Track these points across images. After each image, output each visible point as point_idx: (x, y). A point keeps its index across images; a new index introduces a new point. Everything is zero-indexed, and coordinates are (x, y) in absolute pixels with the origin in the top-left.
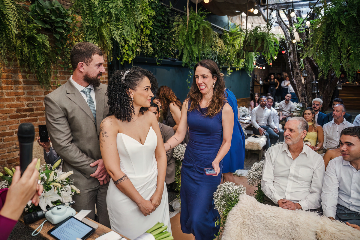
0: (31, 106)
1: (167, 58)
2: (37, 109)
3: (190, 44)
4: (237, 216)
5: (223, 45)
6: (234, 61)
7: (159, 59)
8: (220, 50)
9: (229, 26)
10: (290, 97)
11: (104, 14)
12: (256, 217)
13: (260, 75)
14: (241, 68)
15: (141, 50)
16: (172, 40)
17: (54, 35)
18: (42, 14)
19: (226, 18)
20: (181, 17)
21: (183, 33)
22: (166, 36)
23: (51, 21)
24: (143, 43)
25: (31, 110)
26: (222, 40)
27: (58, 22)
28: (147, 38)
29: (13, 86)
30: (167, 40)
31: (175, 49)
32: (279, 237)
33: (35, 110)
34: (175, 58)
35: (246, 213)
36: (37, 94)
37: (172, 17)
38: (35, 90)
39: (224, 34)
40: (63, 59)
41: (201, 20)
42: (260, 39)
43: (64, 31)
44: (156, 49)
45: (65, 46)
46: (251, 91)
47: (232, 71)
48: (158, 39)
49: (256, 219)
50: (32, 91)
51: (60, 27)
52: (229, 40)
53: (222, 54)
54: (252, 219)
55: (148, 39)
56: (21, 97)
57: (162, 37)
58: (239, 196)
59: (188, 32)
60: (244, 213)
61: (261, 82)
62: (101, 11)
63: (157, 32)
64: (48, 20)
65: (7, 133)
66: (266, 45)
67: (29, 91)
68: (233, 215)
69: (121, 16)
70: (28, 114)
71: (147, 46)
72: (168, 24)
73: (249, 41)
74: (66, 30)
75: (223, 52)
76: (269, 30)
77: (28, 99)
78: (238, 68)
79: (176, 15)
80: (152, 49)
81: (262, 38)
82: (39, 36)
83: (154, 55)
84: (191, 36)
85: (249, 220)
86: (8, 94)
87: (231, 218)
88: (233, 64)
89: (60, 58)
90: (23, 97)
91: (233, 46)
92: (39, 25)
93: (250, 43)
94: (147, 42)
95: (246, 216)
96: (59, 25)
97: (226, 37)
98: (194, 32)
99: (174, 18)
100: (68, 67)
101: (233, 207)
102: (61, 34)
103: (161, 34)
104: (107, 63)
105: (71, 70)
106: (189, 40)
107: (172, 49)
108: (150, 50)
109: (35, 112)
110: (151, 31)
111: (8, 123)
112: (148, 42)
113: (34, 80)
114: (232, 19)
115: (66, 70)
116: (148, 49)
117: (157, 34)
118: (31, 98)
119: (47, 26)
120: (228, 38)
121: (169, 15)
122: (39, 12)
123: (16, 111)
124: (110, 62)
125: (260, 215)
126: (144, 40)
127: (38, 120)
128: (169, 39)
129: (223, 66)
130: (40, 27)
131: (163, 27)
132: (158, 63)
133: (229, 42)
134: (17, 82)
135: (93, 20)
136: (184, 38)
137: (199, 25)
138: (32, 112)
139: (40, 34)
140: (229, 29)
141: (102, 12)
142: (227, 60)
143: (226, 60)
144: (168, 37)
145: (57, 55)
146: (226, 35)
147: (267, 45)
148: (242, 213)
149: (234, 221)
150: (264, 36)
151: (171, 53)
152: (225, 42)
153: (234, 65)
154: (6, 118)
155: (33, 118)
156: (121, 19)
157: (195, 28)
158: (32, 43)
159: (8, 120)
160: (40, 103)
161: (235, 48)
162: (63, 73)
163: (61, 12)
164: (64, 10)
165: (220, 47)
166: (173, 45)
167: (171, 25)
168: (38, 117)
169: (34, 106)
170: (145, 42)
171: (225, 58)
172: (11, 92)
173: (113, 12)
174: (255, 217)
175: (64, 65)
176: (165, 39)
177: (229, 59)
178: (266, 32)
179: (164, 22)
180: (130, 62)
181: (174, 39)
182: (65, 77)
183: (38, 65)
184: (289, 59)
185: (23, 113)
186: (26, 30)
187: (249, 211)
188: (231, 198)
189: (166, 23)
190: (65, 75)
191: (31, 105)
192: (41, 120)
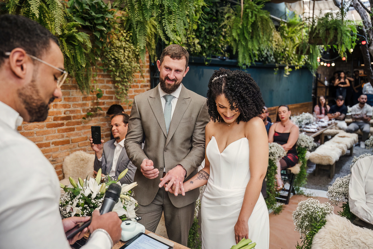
0: (68, 114)
1: (215, 57)
2: (74, 117)
3: (245, 39)
4: (327, 241)
5: (281, 39)
6: (293, 58)
7: (208, 58)
8: (277, 45)
9: (287, 15)
10: (365, 99)
11: (155, 7)
12: (352, 243)
13: (324, 74)
14: (301, 66)
15: (188, 48)
16: (222, 34)
17: (94, 33)
18: (81, 11)
19: (282, 6)
20: (232, 8)
21: (237, 26)
22: (215, 31)
23: (90, 18)
24: (189, 40)
25: (68, 118)
26: (279, 33)
27: (98, 19)
28: (194, 33)
30: (216, 36)
31: (225, 46)
33: (72, 118)
34: (224, 56)
35: (338, 237)
36: (74, 100)
37: (221, 8)
38: (72, 95)
39: (281, 26)
40: (103, 60)
41: (258, 10)
42: (333, 28)
43: (104, 29)
44: (204, 46)
45: (105, 45)
46: (313, 94)
47: (290, 70)
48: (206, 34)
49: (353, 245)
50: (69, 97)
51: (99, 24)
52: (286, 32)
53: (279, 49)
54: (347, 245)
55: (195, 35)
56: (58, 103)
57: (210, 32)
58: (326, 216)
59: (243, 25)
60: (336, 237)
61: (326, 83)
62: (152, 3)
63: (204, 26)
64: (88, 16)
65: (43, 143)
66: (340, 36)
67: (66, 97)
68: (321, 238)
69: (174, 8)
70: (65, 122)
71: (194, 43)
72: (217, 16)
73: (317, 31)
74: (107, 26)
75: (279, 47)
76: (343, 16)
77: (65, 106)
78: (297, 66)
79: (226, 6)
80: (199, 46)
81: (334, 27)
82: (80, 35)
83: (201, 53)
84: (247, 29)
85: (342, 246)
87: (318, 243)
88: (291, 62)
89: (99, 59)
90: (61, 104)
91: (292, 39)
92: (79, 22)
93: (318, 34)
94: (193, 38)
95: (338, 241)
96: (100, 22)
97: (283, 29)
98: (250, 24)
99: (223, 9)
100: (108, 69)
101: (319, 229)
102: (101, 31)
103: (209, 28)
104: (149, 64)
105: (111, 72)
106: (244, 34)
107: (222, 46)
108: (198, 48)
109: (73, 120)
110: (198, 25)
111: (44, 133)
112: (195, 39)
113: (71, 84)
114: (290, 7)
115: (106, 73)
116: (195, 46)
117: (205, 29)
118: (68, 105)
119: (87, 24)
120: (286, 30)
121: (218, 5)
122: (77, 8)
123: (53, 119)
124: (153, 61)
125: (358, 241)
126: (190, 36)
127: (76, 129)
128: (218, 34)
129: (280, 64)
130: (81, 24)
131: (211, 20)
132: (206, 63)
133: (286, 35)
135: (143, 15)
136: (239, 32)
137: (256, 15)
138: (70, 121)
139: (80, 33)
140: (287, 19)
141: (153, 5)
142: (285, 56)
143: (283, 57)
144: (217, 32)
145: (96, 55)
146: (282, 27)
147: (342, 35)
148: (333, 238)
149: (323, 246)
150: (337, 25)
151: (220, 51)
152: (282, 35)
153: (293, 62)
154: (42, 127)
155: (70, 127)
156: (174, 12)
157: (251, 20)
158: (71, 43)
159: (45, 129)
160: (77, 110)
161: (294, 42)
162: (102, 76)
163: (101, 7)
164: (104, 4)
165: (276, 42)
166: (222, 41)
167: (220, 18)
168: (76, 126)
169: (72, 113)
170: (191, 38)
171: (282, 55)
173: (166, 3)
174: (350, 243)
175: (103, 67)
176: (213, 34)
177: (287, 55)
178: (340, 18)
179: (212, 14)
181: (223, 34)
182: (104, 80)
183: (78, 67)
184: (368, 51)
185: (60, 122)
186: (65, 29)
187: (342, 235)
188: (315, 219)
189: (214, 15)
190: (104, 79)
191: (68, 112)
192: (79, 129)
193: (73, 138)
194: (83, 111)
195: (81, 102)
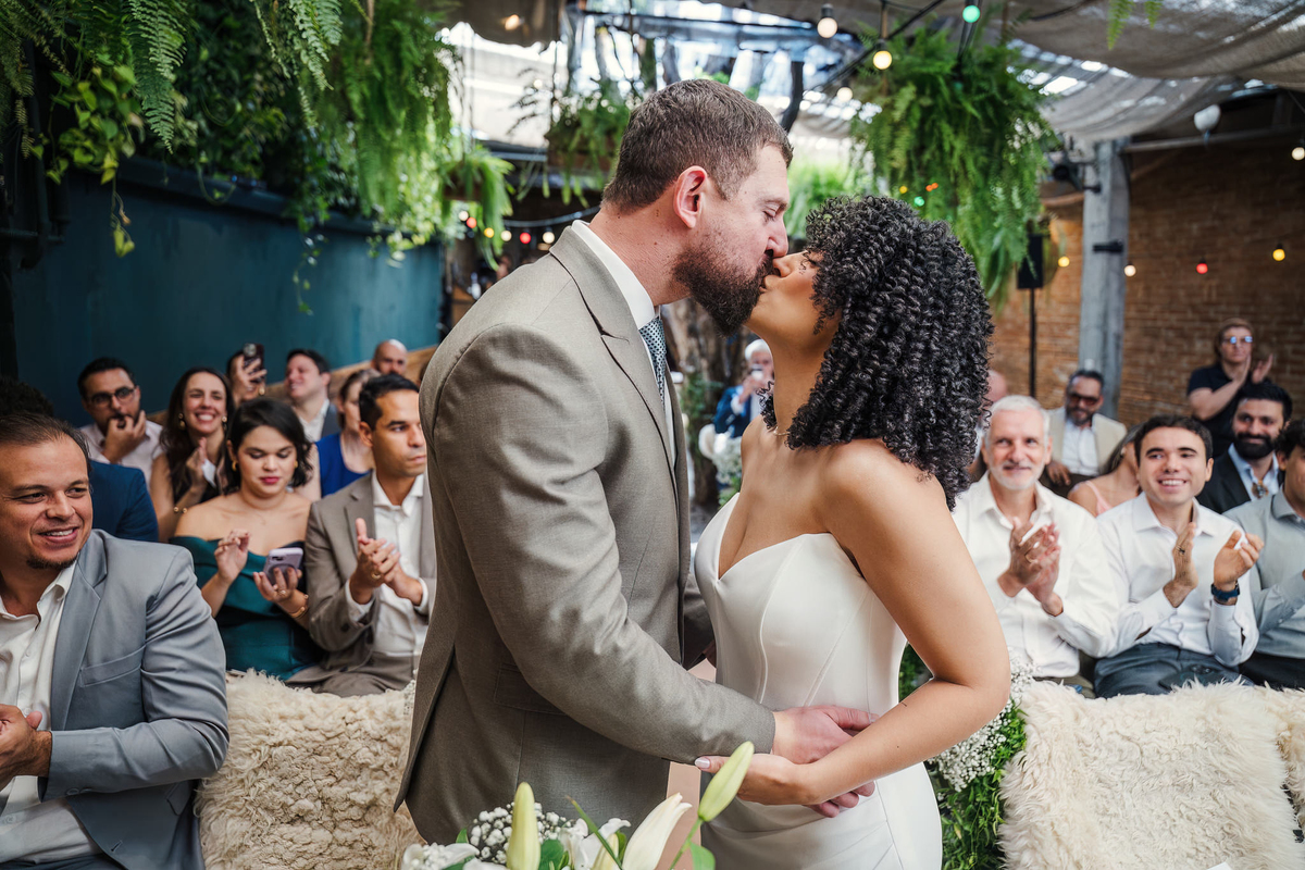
32: (1182, 791)
47: (405, 244)
73: (584, 133)
93: (585, 141)
132: (217, 195)
136: (367, 91)
180: (108, 177)
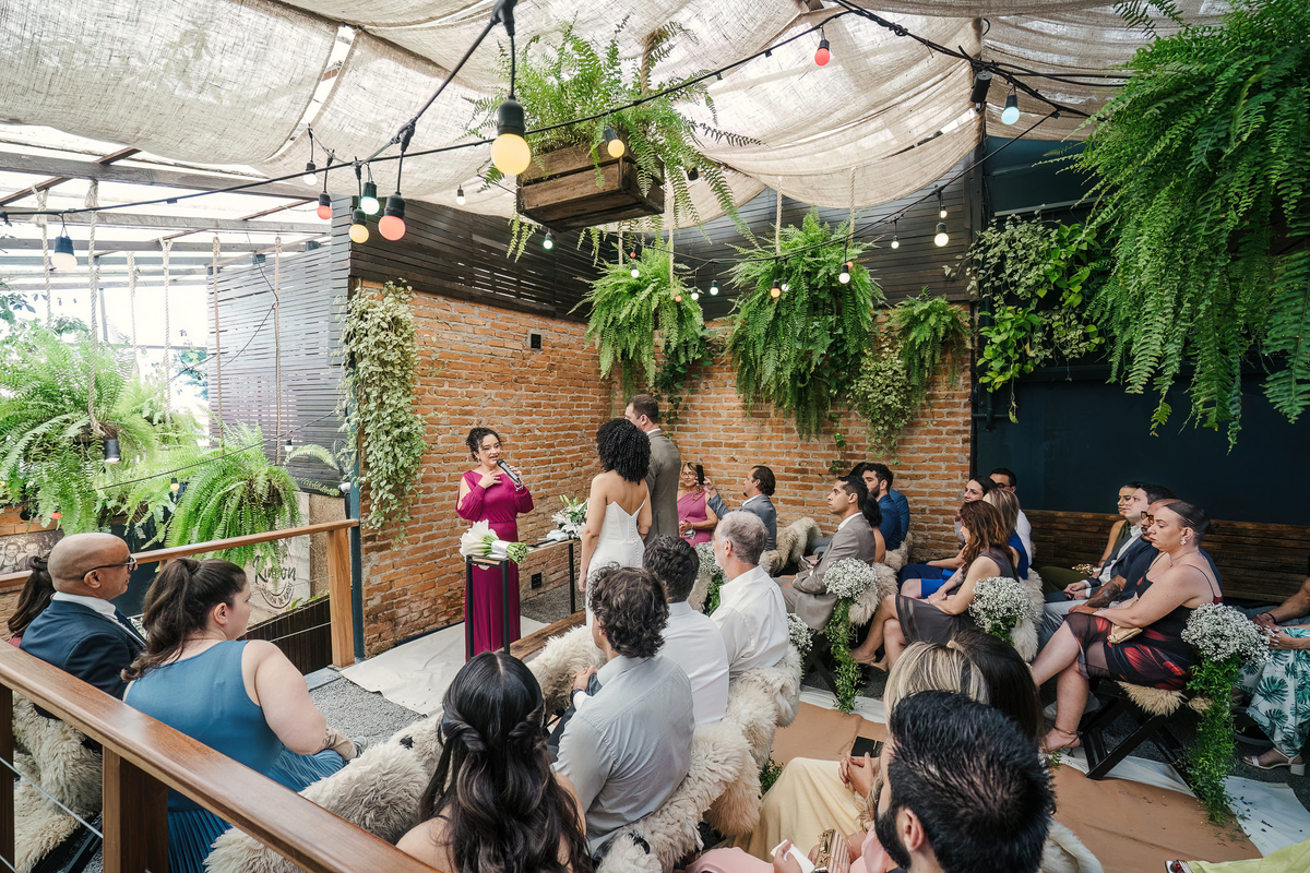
0: (805, 466)
2: (812, 470)
25: (804, 471)
29: (784, 435)
33: (809, 472)
36: (815, 447)
38: (812, 442)
56: (793, 450)
67: (804, 443)
70: (800, 476)
77: (801, 455)
86: (777, 446)
109: (810, 475)
123: (784, 470)
134: (789, 430)
168: (814, 484)
169: (809, 466)
172: (780, 444)
185: (793, 475)
192: (819, 489)
193: (809, 499)
194: (827, 464)
195: (823, 452)
